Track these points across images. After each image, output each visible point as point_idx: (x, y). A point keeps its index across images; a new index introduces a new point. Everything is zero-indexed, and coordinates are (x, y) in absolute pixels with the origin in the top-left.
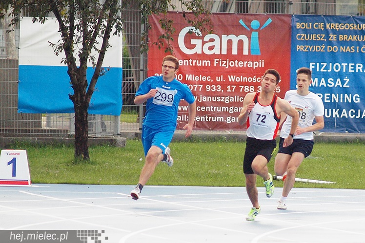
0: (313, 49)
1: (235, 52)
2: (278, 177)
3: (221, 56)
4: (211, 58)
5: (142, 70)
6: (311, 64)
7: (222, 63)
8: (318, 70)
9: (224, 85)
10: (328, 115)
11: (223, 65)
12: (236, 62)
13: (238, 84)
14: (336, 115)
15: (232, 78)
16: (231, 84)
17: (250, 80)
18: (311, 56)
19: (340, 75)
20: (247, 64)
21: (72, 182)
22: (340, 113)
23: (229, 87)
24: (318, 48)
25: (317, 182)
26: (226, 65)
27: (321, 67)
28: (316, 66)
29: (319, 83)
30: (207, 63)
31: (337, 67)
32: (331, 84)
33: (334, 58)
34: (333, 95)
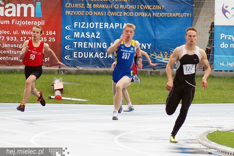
0: (76, 13)
1: (25, 15)
2: (52, 97)
3: (16, 18)
4: (10, 19)
6: (75, 23)
7: (17, 22)
8: (79, 27)
9: (18, 37)
10: (86, 56)
11: (18, 24)
12: (26, 21)
13: (28, 36)
14: (91, 56)
15: (23, 32)
16: (23, 36)
18: (74, 18)
19: (94, 30)
20: (33, 23)
22: (94, 55)
23: (22, 38)
24: (80, 13)
25: (77, 100)
26: (20, 23)
27: (81, 25)
28: (78, 24)
29: (80, 36)
30: (7, 22)
31: (92, 25)
32: (88, 36)
33: (90, 19)
34: (90, 43)
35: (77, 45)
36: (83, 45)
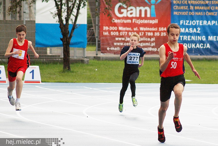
0: (182, 13)
1: (143, 15)
3: (136, 18)
4: (131, 19)
5: (97, 25)
6: (181, 21)
8: (184, 24)
10: (190, 46)
12: (144, 20)
13: (145, 32)
14: (194, 47)
15: (142, 29)
16: (141, 31)
17: (151, 29)
18: (181, 17)
19: (196, 27)
21: (62, 81)
22: (196, 45)
23: (140, 33)
24: (185, 13)
26: (139, 22)
27: (186, 22)
28: (183, 22)
29: (185, 31)
30: (129, 21)
31: (194, 23)
32: (191, 31)
33: (192, 18)
34: (192, 37)
35: (183, 38)
36: (187, 38)
